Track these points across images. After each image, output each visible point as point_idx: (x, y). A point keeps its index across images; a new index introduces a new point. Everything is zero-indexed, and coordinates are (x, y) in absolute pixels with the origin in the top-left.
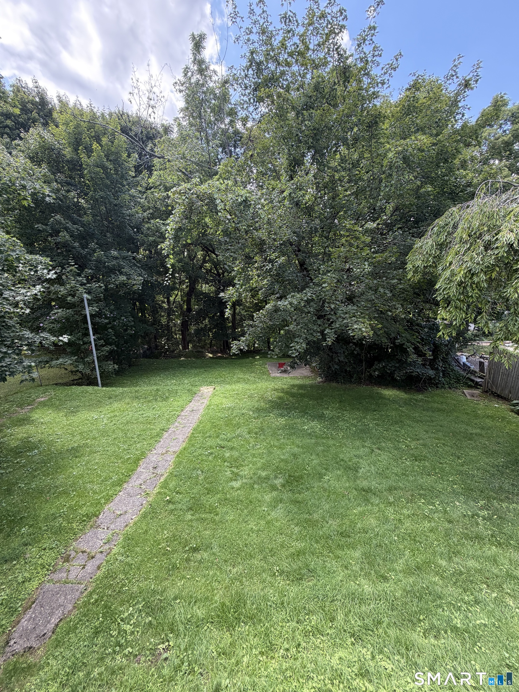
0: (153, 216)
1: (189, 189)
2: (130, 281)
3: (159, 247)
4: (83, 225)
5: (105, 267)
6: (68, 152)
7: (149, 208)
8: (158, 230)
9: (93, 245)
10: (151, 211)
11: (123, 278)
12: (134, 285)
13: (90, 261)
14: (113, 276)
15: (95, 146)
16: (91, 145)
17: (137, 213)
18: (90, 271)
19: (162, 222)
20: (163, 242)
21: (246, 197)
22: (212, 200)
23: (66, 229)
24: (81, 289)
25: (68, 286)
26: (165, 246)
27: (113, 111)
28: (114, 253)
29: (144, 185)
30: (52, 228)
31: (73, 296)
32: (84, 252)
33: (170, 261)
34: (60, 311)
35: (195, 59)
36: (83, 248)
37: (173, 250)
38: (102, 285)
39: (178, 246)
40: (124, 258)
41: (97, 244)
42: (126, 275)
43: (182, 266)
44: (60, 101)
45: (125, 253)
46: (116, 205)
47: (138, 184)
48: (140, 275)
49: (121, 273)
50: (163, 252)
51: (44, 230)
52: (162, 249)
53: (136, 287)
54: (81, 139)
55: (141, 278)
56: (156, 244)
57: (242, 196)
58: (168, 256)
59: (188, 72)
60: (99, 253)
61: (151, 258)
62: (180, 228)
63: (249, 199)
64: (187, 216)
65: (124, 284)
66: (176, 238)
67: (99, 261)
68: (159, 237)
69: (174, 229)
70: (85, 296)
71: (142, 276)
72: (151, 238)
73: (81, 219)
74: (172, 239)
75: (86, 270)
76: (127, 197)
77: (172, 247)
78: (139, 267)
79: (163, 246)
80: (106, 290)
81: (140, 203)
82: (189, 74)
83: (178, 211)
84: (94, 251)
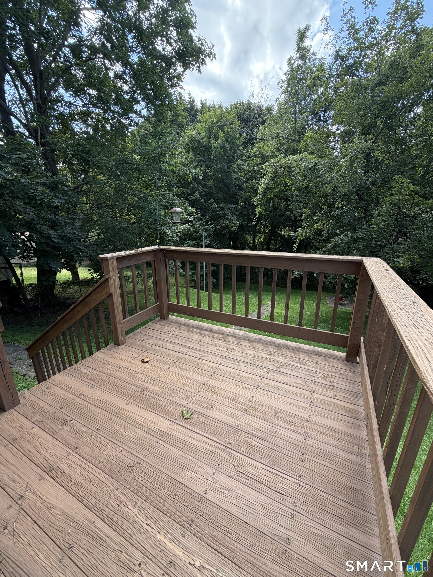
0: (251, 178)
1: (275, 163)
2: (230, 224)
3: (252, 200)
4: (207, 187)
5: (216, 214)
6: (204, 141)
7: (249, 172)
8: (253, 187)
9: (211, 200)
10: (250, 174)
11: (226, 222)
12: (233, 227)
13: (209, 211)
14: (220, 221)
15: (221, 134)
16: (218, 133)
17: (241, 176)
18: (208, 217)
19: (257, 181)
20: (255, 197)
21: (316, 163)
22: (290, 168)
23: (198, 190)
24: (202, 229)
25: (195, 226)
26: (256, 200)
27: (233, 104)
28: (223, 205)
29: (248, 155)
30: (191, 191)
31: (197, 233)
32: (206, 205)
33: (258, 210)
34: (189, 241)
35: (298, 48)
36: (205, 202)
37: (261, 202)
38: (214, 227)
39: (264, 199)
40: (228, 209)
41: (214, 199)
42: (228, 220)
43: (267, 214)
44: (202, 104)
45: (230, 205)
46: (228, 172)
47: (243, 155)
48: (237, 220)
49: (225, 219)
50: (255, 203)
51: (187, 192)
52: (254, 201)
53: (234, 228)
54: (213, 131)
55: (238, 222)
56: (251, 197)
57: (313, 163)
58: (257, 206)
59: (291, 60)
60: (215, 205)
61: (245, 208)
62: (267, 188)
63: (318, 164)
64: (273, 180)
65: (227, 226)
66: (264, 194)
67: (214, 211)
68: (253, 193)
69: (264, 188)
70: (204, 233)
71: (238, 221)
72: (248, 194)
73: (206, 183)
74: (261, 195)
75: (206, 217)
76: (236, 166)
77: (260, 200)
78: (237, 215)
79: (255, 199)
80: (215, 230)
81: (243, 169)
82: (293, 61)
83: (268, 176)
84: (212, 204)
